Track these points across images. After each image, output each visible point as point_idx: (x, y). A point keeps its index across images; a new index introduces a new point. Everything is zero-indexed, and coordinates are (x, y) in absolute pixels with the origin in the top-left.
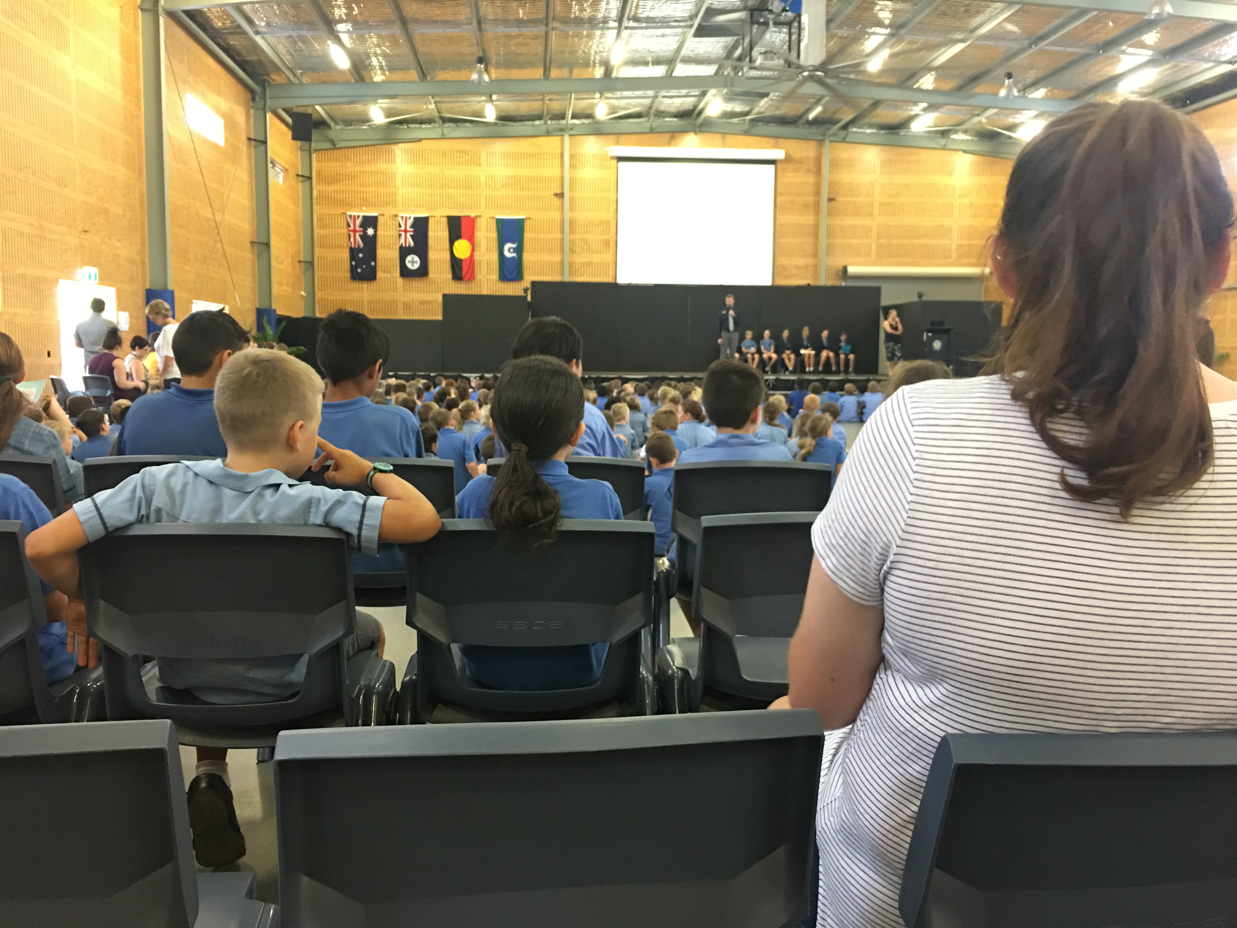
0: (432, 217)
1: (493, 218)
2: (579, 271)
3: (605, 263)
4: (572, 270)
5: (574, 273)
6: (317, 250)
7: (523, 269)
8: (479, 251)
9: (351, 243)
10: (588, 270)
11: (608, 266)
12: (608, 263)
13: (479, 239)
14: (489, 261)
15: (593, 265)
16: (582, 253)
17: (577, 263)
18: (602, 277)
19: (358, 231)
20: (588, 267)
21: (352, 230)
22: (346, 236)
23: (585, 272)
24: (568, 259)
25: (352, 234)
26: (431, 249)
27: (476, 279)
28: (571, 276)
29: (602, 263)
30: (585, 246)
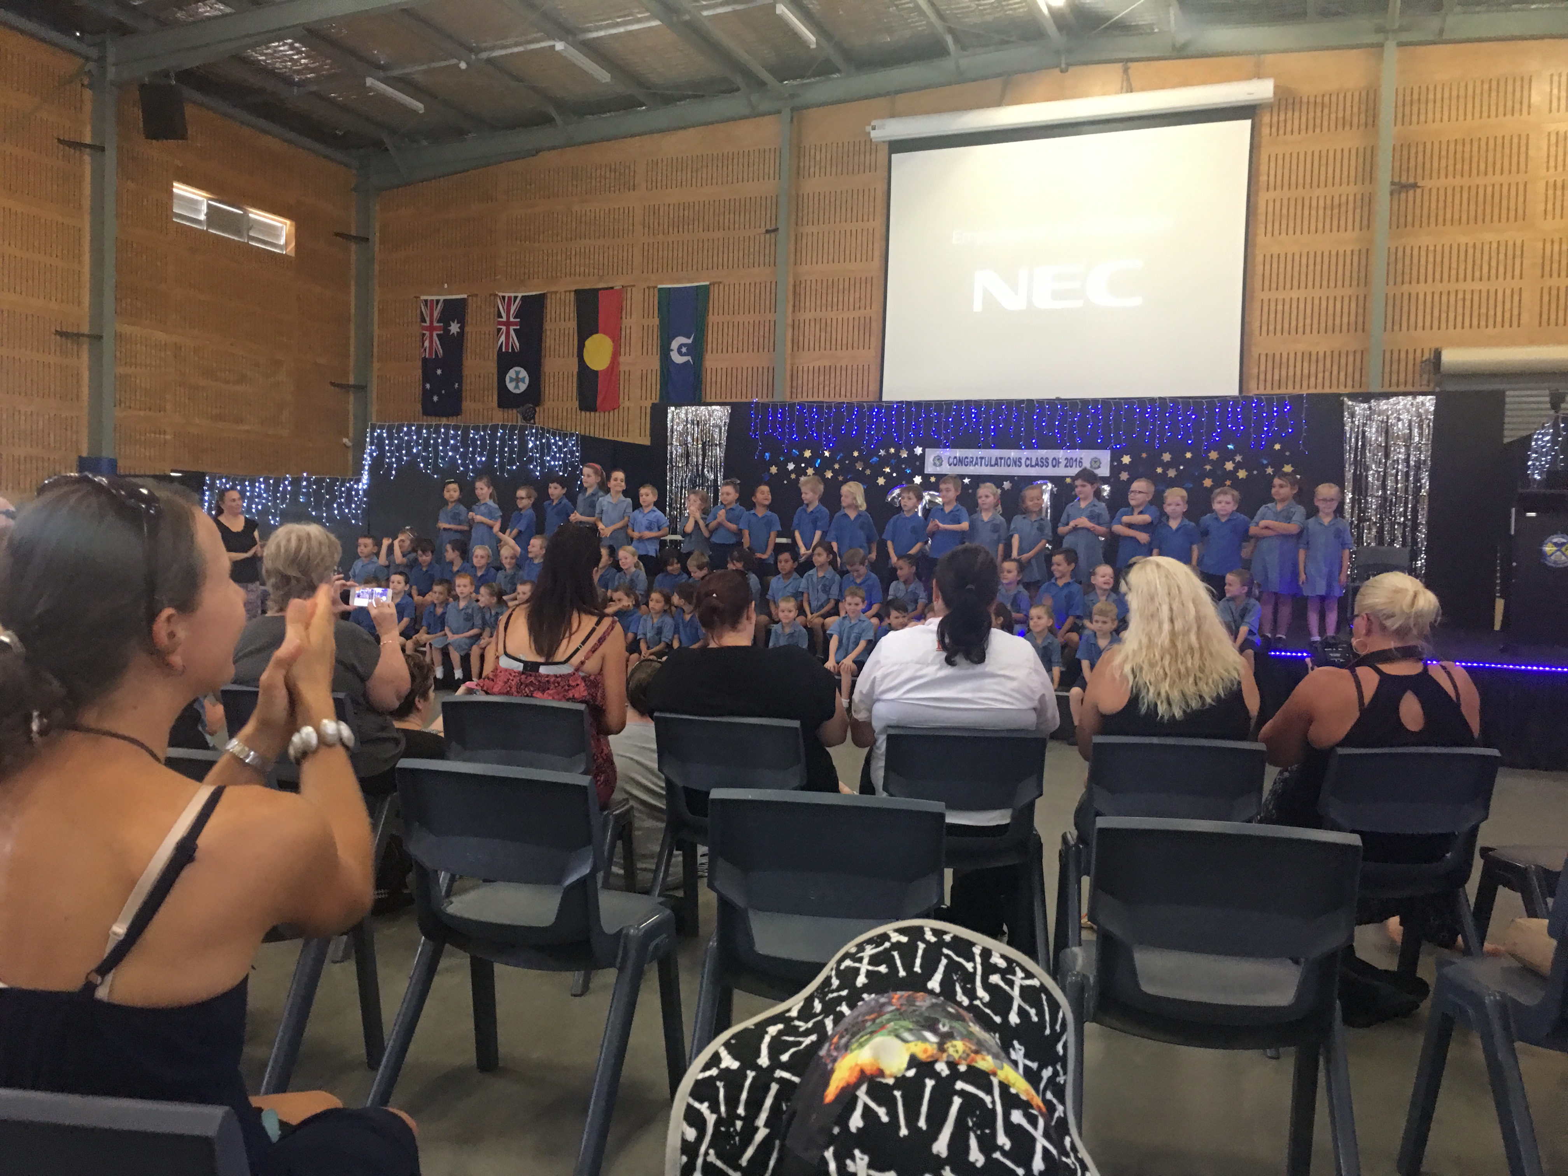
0: (552, 293)
1: (654, 287)
2: (810, 385)
3: (860, 367)
4: (795, 384)
5: (799, 390)
6: (376, 365)
7: (703, 387)
8: (627, 354)
9: (425, 350)
10: (827, 383)
11: (866, 374)
12: (866, 367)
13: (628, 332)
14: (644, 372)
15: (838, 373)
16: (817, 348)
17: (806, 369)
18: (854, 395)
19: (436, 329)
20: (827, 377)
21: (427, 327)
22: (418, 339)
23: (821, 386)
24: (789, 361)
25: (427, 333)
26: (548, 354)
27: (621, 408)
28: (794, 396)
29: (855, 367)
30: (823, 334)
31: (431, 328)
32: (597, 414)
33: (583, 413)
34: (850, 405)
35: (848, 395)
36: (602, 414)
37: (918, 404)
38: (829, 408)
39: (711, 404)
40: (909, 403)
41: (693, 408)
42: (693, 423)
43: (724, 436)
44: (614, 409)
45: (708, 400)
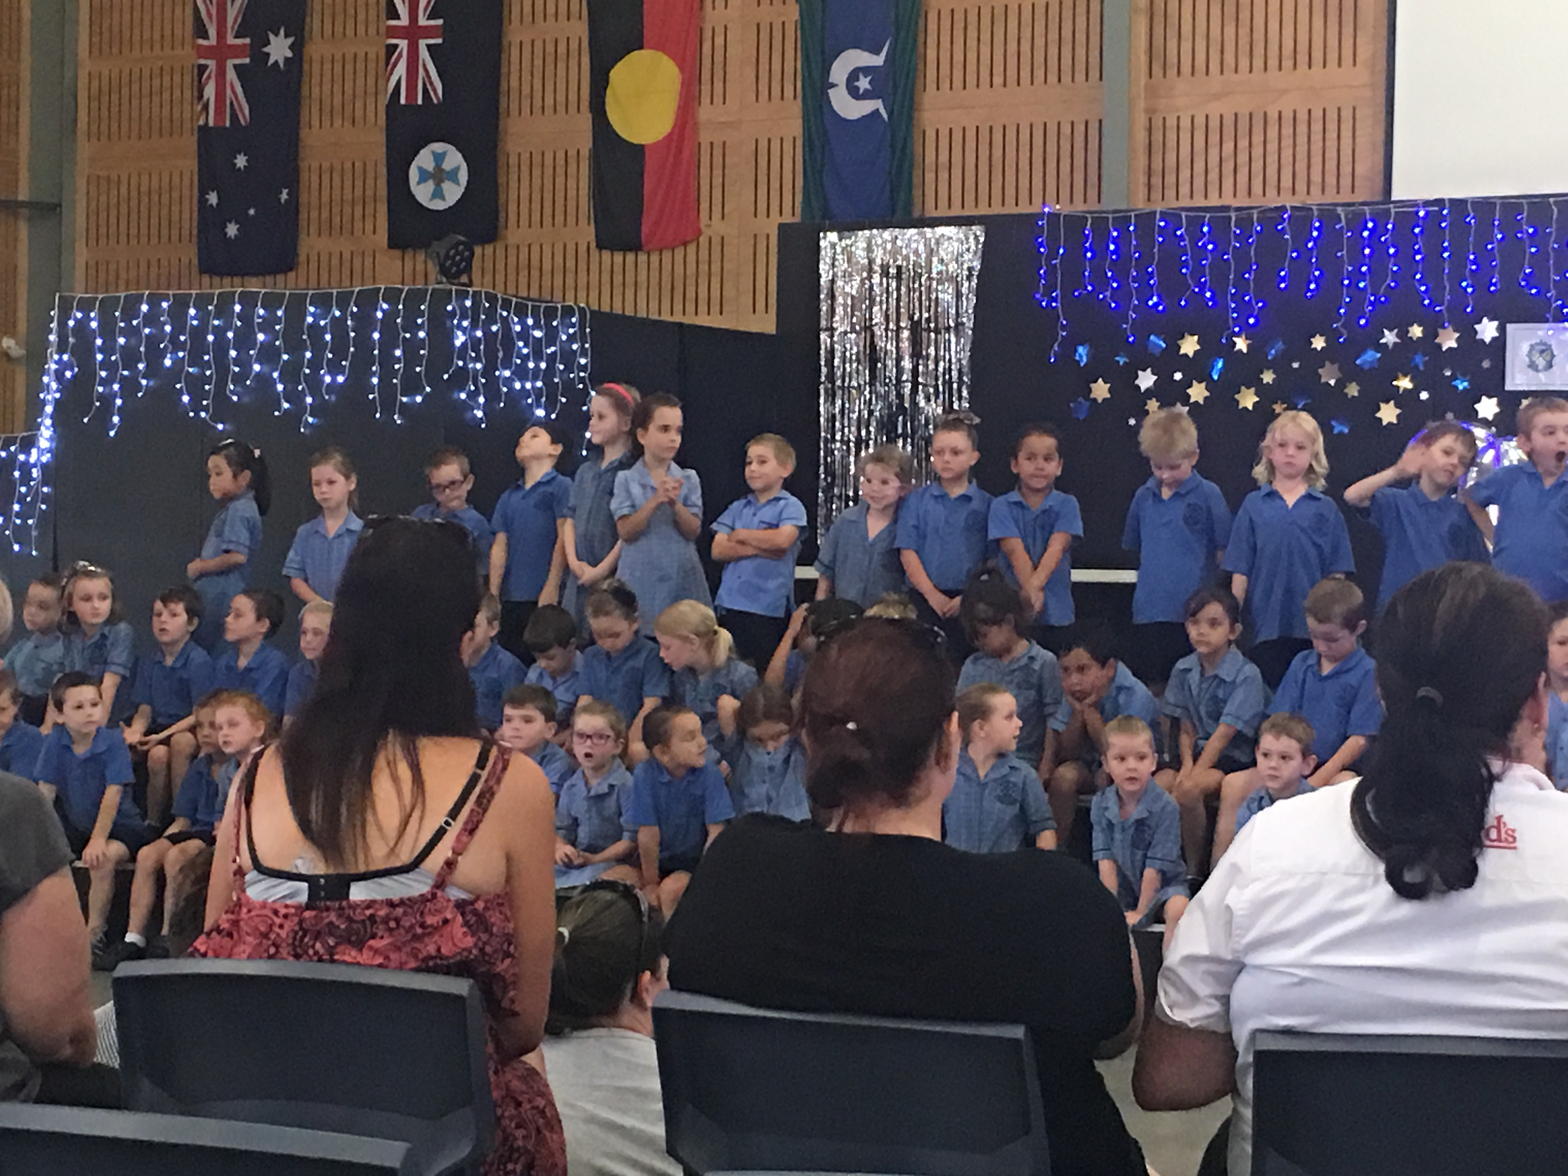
2: (1199, 166)
3: (1332, 116)
4: (1157, 165)
5: (1170, 179)
6: (84, 149)
7: (917, 180)
8: (719, 98)
9: (206, 107)
10: (1243, 158)
11: (1346, 133)
12: (1347, 114)
13: (719, 41)
14: (763, 145)
15: (1272, 133)
16: (1214, 66)
17: (1185, 123)
18: (1316, 190)
19: (236, 51)
20: (1243, 143)
21: (211, 47)
22: (188, 79)
23: (1228, 167)
24: (1141, 104)
25: (212, 64)
26: (514, 106)
27: (703, 240)
28: (1156, 195)
29: (1317, 114)
30: (1230, 30)
31: (221, 52)
32: (642, 257)
33: (606, 255)
34: (1302, 214)
35: (1301, 186)
36: (655, 258)
37: (1485, 205)
38: (1245, 222)
39: (934, 223)
40: (1458, 204)
41: (887, 234)
42: (885, 273)
43: (969, 304)
44: (685, 244)
45: (931, 212)
